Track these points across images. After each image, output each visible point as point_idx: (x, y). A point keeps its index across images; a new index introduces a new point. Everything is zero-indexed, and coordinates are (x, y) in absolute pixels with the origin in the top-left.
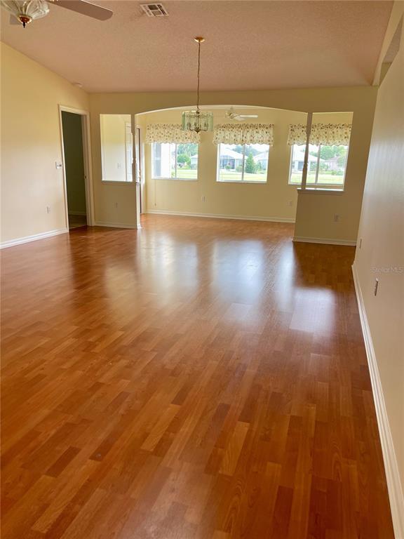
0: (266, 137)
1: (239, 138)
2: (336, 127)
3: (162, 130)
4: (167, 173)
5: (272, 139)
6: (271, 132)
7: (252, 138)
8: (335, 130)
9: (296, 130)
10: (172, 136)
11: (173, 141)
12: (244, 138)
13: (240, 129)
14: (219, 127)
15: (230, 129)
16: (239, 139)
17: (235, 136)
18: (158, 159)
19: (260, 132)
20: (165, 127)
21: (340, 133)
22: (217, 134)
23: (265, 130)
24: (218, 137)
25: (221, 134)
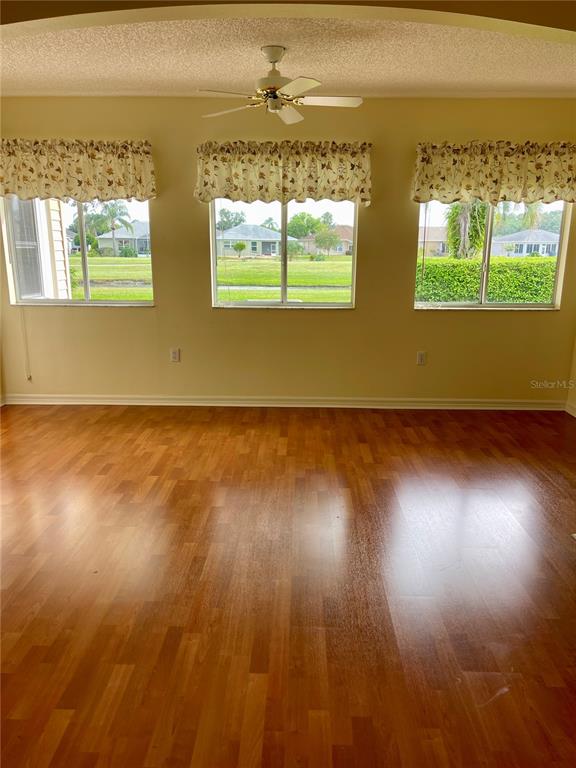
0: (353, 181)
1: (274, 180)
2: (546, 150)
3: (30, 159)
4: (56, 283)
5: (369, 182)
6: (366, 164)
7: (312, 183)
8: (543, 159)
9: (436, 161)
10: (62, 176)
11: (68, 193)
12: (289, 185)
13: (275, 157)
14: (209, 150)
15: (245, 157)
16: (272, 187)
17: (262, 176)
18: (28, 245)
19: (335, 165)
20: (37, 148)
21: (554, 167)
22: (207, 172)
23: (349, 160)
24: (210, 179)
25: (218, 172)
